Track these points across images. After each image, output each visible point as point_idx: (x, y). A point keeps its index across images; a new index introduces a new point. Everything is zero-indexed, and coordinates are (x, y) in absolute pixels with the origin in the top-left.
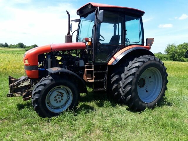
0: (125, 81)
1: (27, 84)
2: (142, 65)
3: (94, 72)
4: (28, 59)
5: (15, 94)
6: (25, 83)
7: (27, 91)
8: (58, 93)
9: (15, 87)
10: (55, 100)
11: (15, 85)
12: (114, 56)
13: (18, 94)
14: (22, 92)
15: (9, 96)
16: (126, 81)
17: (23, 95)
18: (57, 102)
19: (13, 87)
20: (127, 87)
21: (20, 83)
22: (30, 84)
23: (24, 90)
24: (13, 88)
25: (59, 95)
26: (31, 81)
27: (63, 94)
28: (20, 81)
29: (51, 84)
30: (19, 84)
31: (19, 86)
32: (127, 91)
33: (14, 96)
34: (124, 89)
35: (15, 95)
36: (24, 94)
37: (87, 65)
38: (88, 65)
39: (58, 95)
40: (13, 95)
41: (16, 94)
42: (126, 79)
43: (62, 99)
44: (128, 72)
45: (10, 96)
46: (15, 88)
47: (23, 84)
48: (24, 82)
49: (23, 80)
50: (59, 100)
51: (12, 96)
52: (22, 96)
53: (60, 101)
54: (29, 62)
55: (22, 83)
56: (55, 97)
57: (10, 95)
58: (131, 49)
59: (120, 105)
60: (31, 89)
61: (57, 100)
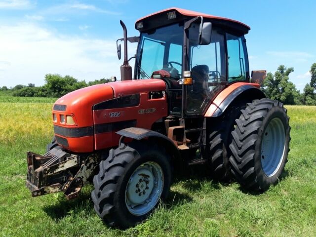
0: (242, 143)
1: (71, 166)
2: (266, 116)
3: (185, 131)
4: (73, 115)
5: (49, 187)
6: (67, 162)
7: (71, 179)
8: (141, 177)
9: (49, 174)
10: (137, 192)
11: (48, 169)
12: (214, 102)
13: (54, 187)
14: (62, 183)
15: (36, 194)
16: (244, 144)
17: (65, 188)
18: (140, 195)
19: (45, 174)
20: (247, 153)
21: (59, 165)
22: (76, 164)
23: (65, 177)
24: (44, 176)
25: (143, 179)
26: (78, 158)
27: (149, 177)
28: (57, 161)
29: (135, 161)
30: (57, 167)
31: (55, 172)
32: (248, 161)
33: (46, 192)
34: (240, 158)
35: (48, 191)
36: (67, 185)
37: (168, 119)
38: (171, 119)
39: (141, 181)
40: (45, 190)
41: (51, 189)
42: (244, 141)
43: (147, 188)
44: (245, 128)
45: (39, 194)
46: (48, 177)
47: (63, 166)
48: (65, 162)
49: (61, 158)
50: (142, 190)
51: (43, 192)
52: (62, 191)
53: (144, 193)
54: (75, 120)
55: (62, 163)
56: (137, 186)
57: (38, 191)
58: (240, 90)
59: (225, 185)
60: (79, 175)
61: (139, 190)
